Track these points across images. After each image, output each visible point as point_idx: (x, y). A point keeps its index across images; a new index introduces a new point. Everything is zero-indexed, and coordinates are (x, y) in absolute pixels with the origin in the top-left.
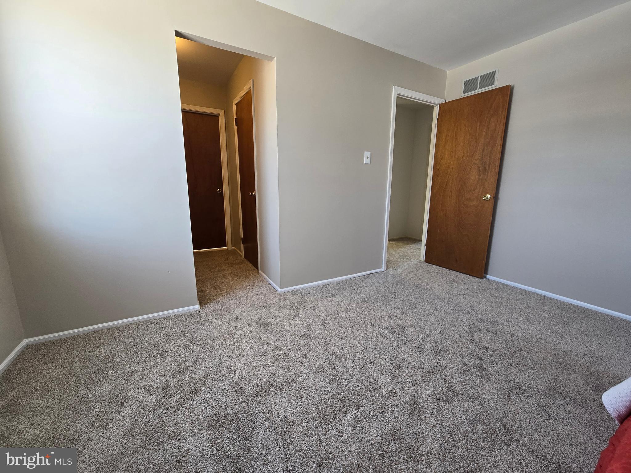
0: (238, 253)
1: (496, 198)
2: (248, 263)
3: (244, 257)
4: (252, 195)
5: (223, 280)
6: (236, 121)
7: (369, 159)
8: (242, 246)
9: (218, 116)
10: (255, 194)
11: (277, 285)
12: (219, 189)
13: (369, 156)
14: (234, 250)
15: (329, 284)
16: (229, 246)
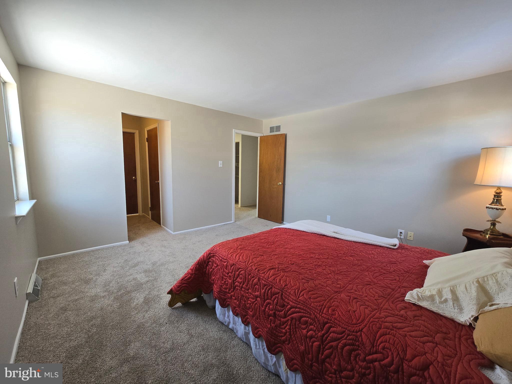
0: (147, 217)
1: (284, 184)
2: (154, 222)
3: (151, 219)
4: (157, 182)
5: (139, 231)
6: (147, 140)
7: (222, 165)
8: (150, 212)
9: (134, 133)
10: (159, 182)
11: (171, 231)
12: (134, 177)
13: (222, 163)
14: (144, 215)
15: (201, 230)
16: (140, 213)
